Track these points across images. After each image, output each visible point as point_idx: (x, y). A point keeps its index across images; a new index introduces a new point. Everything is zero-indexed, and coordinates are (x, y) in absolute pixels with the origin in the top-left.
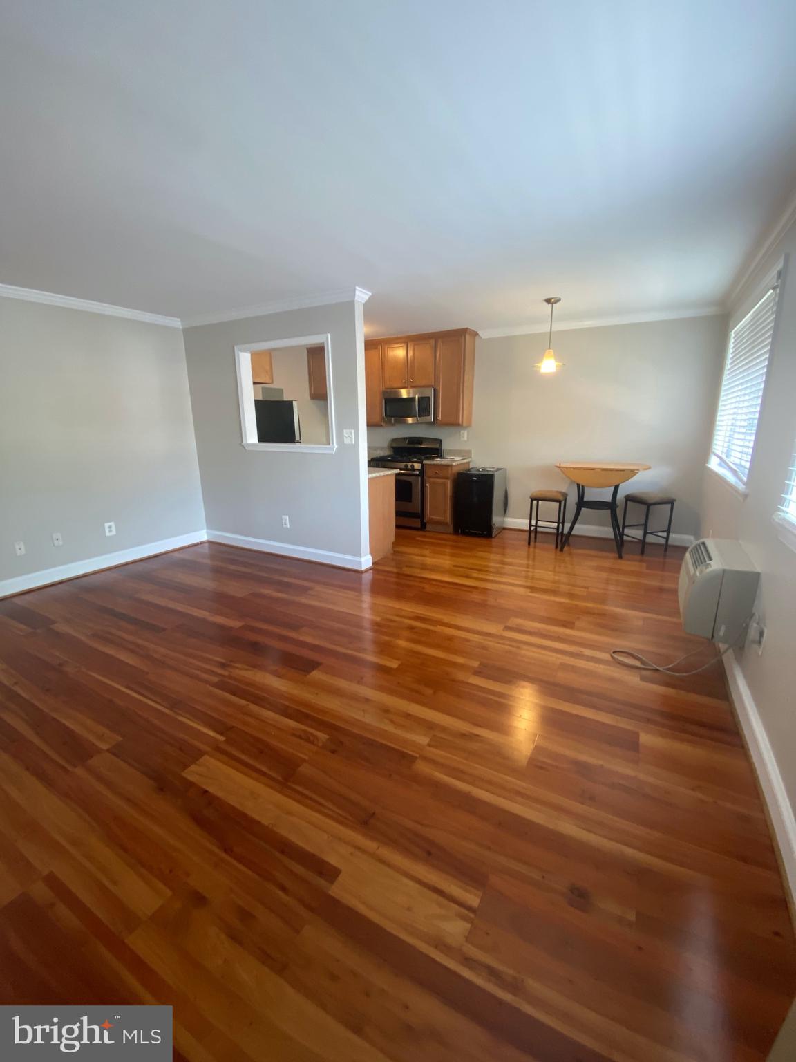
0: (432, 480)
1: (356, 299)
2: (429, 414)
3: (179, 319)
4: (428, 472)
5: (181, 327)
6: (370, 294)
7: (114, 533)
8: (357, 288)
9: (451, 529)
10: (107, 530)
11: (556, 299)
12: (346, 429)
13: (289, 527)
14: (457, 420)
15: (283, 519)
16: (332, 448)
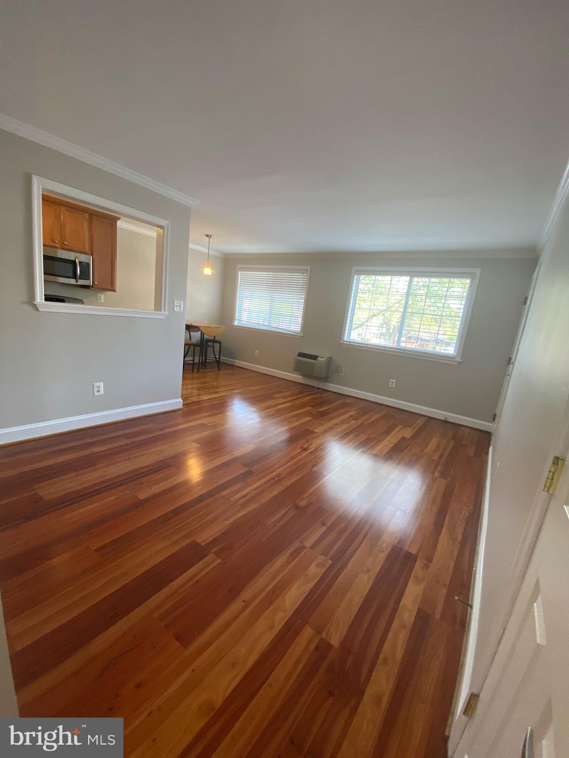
2: (88, 279)
11: (211, 236)
12: (176, 300)
13: (103, 393)
14: (112, 286)
15: (95, 387)
16: (163, 314)
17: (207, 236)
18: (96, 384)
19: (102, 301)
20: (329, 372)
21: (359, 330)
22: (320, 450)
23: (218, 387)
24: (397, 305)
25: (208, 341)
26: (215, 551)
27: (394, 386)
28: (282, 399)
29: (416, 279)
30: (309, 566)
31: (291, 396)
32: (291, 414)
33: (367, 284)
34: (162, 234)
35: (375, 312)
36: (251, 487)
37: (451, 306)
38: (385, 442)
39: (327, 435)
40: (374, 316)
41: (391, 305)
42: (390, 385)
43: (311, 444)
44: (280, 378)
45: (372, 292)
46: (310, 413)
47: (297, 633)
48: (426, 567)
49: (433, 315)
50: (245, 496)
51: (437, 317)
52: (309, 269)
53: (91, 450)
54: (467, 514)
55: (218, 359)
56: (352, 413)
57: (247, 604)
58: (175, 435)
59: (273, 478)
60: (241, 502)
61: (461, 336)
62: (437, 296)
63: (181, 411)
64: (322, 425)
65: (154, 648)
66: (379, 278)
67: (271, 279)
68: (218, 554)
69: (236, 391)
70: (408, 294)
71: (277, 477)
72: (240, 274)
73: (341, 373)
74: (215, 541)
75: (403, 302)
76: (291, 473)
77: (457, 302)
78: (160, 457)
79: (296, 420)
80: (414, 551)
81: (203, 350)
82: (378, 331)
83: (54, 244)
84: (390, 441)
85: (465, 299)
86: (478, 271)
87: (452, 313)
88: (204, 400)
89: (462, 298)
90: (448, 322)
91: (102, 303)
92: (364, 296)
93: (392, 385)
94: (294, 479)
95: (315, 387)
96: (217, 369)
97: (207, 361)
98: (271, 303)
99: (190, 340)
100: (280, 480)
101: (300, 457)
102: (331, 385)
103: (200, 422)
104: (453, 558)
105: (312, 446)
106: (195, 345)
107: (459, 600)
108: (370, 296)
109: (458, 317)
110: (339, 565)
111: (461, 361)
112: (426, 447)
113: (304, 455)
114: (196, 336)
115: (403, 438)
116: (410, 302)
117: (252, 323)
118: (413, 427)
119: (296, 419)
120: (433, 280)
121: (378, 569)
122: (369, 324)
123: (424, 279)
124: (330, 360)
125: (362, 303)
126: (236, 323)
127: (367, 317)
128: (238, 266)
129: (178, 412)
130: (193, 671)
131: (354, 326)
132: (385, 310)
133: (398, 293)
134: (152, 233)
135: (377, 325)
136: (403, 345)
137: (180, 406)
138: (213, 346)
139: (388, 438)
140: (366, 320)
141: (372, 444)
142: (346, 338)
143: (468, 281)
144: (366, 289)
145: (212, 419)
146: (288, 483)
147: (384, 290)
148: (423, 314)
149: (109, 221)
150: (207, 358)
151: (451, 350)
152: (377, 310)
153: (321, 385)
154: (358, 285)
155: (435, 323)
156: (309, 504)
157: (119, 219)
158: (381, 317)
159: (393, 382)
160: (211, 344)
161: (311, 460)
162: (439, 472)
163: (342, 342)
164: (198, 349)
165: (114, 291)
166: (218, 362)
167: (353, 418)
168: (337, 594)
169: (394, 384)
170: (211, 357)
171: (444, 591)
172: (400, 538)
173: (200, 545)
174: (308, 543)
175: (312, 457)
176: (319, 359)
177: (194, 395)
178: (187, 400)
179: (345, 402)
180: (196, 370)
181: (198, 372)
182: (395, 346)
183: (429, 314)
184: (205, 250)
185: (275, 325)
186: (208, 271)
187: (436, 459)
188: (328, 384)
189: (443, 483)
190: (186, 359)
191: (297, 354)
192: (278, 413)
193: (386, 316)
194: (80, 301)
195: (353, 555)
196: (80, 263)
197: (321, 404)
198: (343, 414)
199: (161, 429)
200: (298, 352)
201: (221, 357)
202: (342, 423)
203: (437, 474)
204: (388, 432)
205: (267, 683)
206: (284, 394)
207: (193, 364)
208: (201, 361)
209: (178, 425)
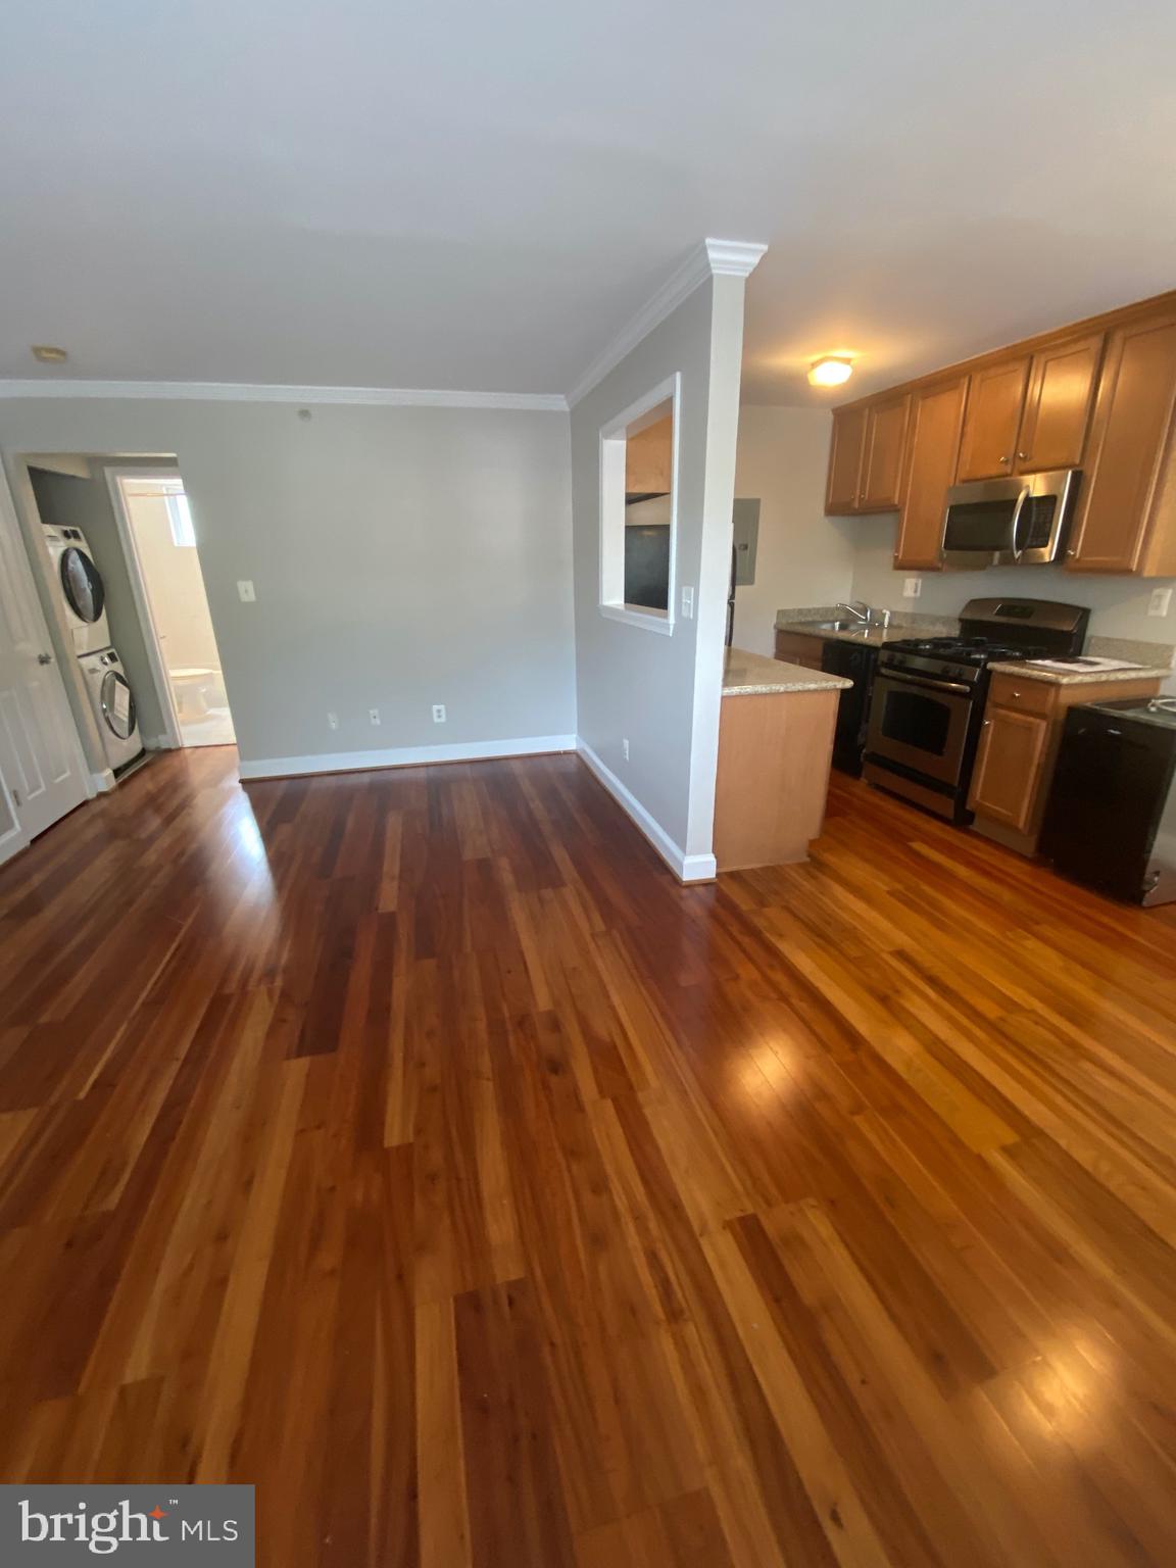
0: (1003, 712)
1: (714, 271)
2: (1047, 542)
3: (562, 396)
4: (997, 691)
5: (567, 409)
6: (765, 247)
7: (443, 719)
8: (709, 241)
9: (1029, 847)
10: (435, 714)
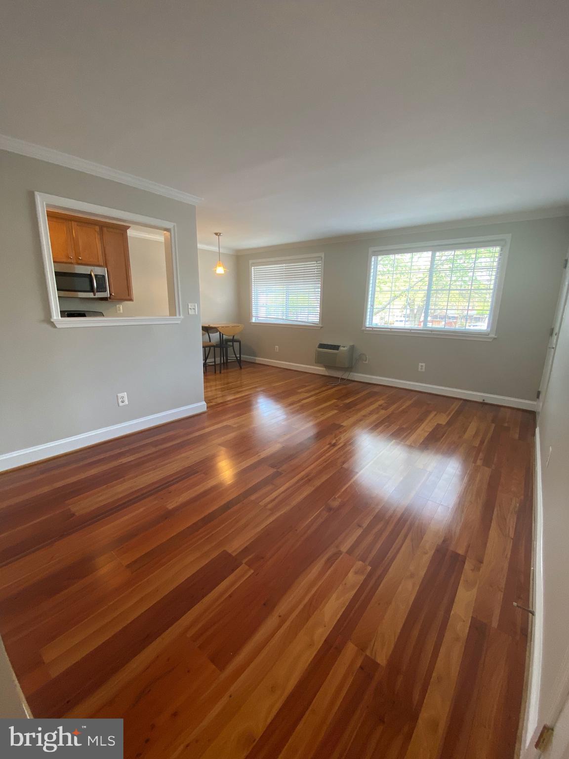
2: (105, 291)
11: (220, 234)
12: (190, 303)
13: (127, 403)
14: (129, 296)
15: (119, 398)
16: (179, 318)
17: (216, 234)
18: (120, 395)
19: (122, 311)
20: (353, 361)
21: (382, 314)
22: (350, 444)
23: (241, 386)
24: (420, 284)
25: (227, 341)
26: (247, 562)
27: (424, 370)
28: (306, 394)
29: (438, 254)
30: (346, 574)
31: (314, 389)
32: (316, 409)
33: (386, 265)
34: (169, 237)
35: (397, 293)
36: (278, 491)
37: (479, 278)
38: (419, 431)
39: (356, 428)
40: (396, 297)
41: (413, 284)
42: (419, 370)
43: (340, 439)
44: (302, 372)
45: (392, 272)
46: (336, 406)
47: (339, 650)
48: (477, 569)
49: (460, 290)
50: (274, 500)
51: (464, 292)
52: (323, 256)
53: (120, 461)
54: (518, 505)
55: (239, 358)
56: (381, 402)
57: (283, 620)
58: (202, 439)
59: (302, 479)
60: (270, 506)
61: (493, 310)
62: (463, 269)
63: (206, 414)
64: (350, 418)
65: (188, 671)
66: (398, 256)
67: (285, 271)
68: (250, 564)
69: (259, 389)
70: (431, 271)
71: (307, 477)
72: (253, 270)
73: (366, 361)
74: (246, 551)
75: (427, 279)
76: (320, 472)
77: (484, 273)
78: (187, 463)
79: (322, 415)
80: (461, 552)
81: (223, 350)
82: (401, 313)
83: (69, 261)
84: (425, 429)
85: (495, 269)
86: (508, 237)
87: (481, 286)
88: (228, 401)
89: (492, 268)
90: (477, 296)
91: (121, 313)
92: (384, 277)
93: (422, 369)
94: (324, 478)
95: (339, 378)
96: (239, 368)
97: (229, 361)
98: (287, 296)
99: (210, 341)
100: (310, 480)
101: (328, 454)
102: (356, 374)
103: (225, 424)
104: (506, 557)
105: (340, 441)
106: (214, 346)
107: (517, 606)
108: (390, 278)
109: (490, 289)
110: (379, 572)
111: (496, 337)
112: (465, 432)
113: (333, 451)
114: (215, 337)
115: (438, 425)
116: (434, 279)
117: (269, 318)
118: (448, 412)
119: (322, 413)
120: (458, 252)
121: (422, 573)
122: (392, 307)
123: (447, 253)
124: (352, 348)
125: (382, 285)
126: (254, 320)
127: (388, 299)
128: (251, 262)
129: (204, 415)
130: (230, 696)
131: (375, 311)
132: (408, 290)
133: (420, 271)
134: (159, 237)
135: (400, 307)
136: (430, 325)
137: (205, 409)
138: (233, 346)
139: (423, 426)
140: (388, 302)
141: (405, 434)
142: (367, 324)
143: (498, 249)
144: (385, 270)
145: (237, 420)
146: (318, 483)
147: (404, 269)
148: (450, 290)
149: (119, 231)
150: (229, 358)
151: (483, 326)
152: (399, 290)
153: (345, 376)
154: (377, 267)
155: (462, 299)
156: (342, 506)
157: (128, 227)
158: (403, 299)
159: (422, 366)
160: (231, 343)
161: (341, 456)
162: (481, 459)
163: (363, 328)
164: (218, 350)
165: (131, 300)
166: (239, 362)
167: (381, 407)
168: (379, 604)
169: (424, 368)
170: (232, 357)
171: (500, 596)
172: (445, 537)
173: (230, 555)
174: (344, 548)
175: (342, 453)
176: (341, 348)
177: (218, 396)
178: (211, 402)
179: (371, 391)
180: (218, 372)
181: (220, 373)
182: (421, 326)
183: (454, 290)
184: (215, 249)
185: (294, 318)
186: (220, 270)
187: (477, 445)
188: (351, 373)
189: (487, 471)
190: (208, 361)
191: (317, 346)
192: (303, 409)
193: (409, 296)
194: (101, 314)
195: (394, 559)
196: (96, 276)
197: (347, 395)
198: (371, 404)
199: (188, 434)
200: (318, 344)
201: (241, 356)
202: (371, 413)
203: (479, 462)
204: (421, 420)
205: (310, 708)
206: (307, 388)
207: (215, 365)
208: (222, 362)
209: (204, 428)
